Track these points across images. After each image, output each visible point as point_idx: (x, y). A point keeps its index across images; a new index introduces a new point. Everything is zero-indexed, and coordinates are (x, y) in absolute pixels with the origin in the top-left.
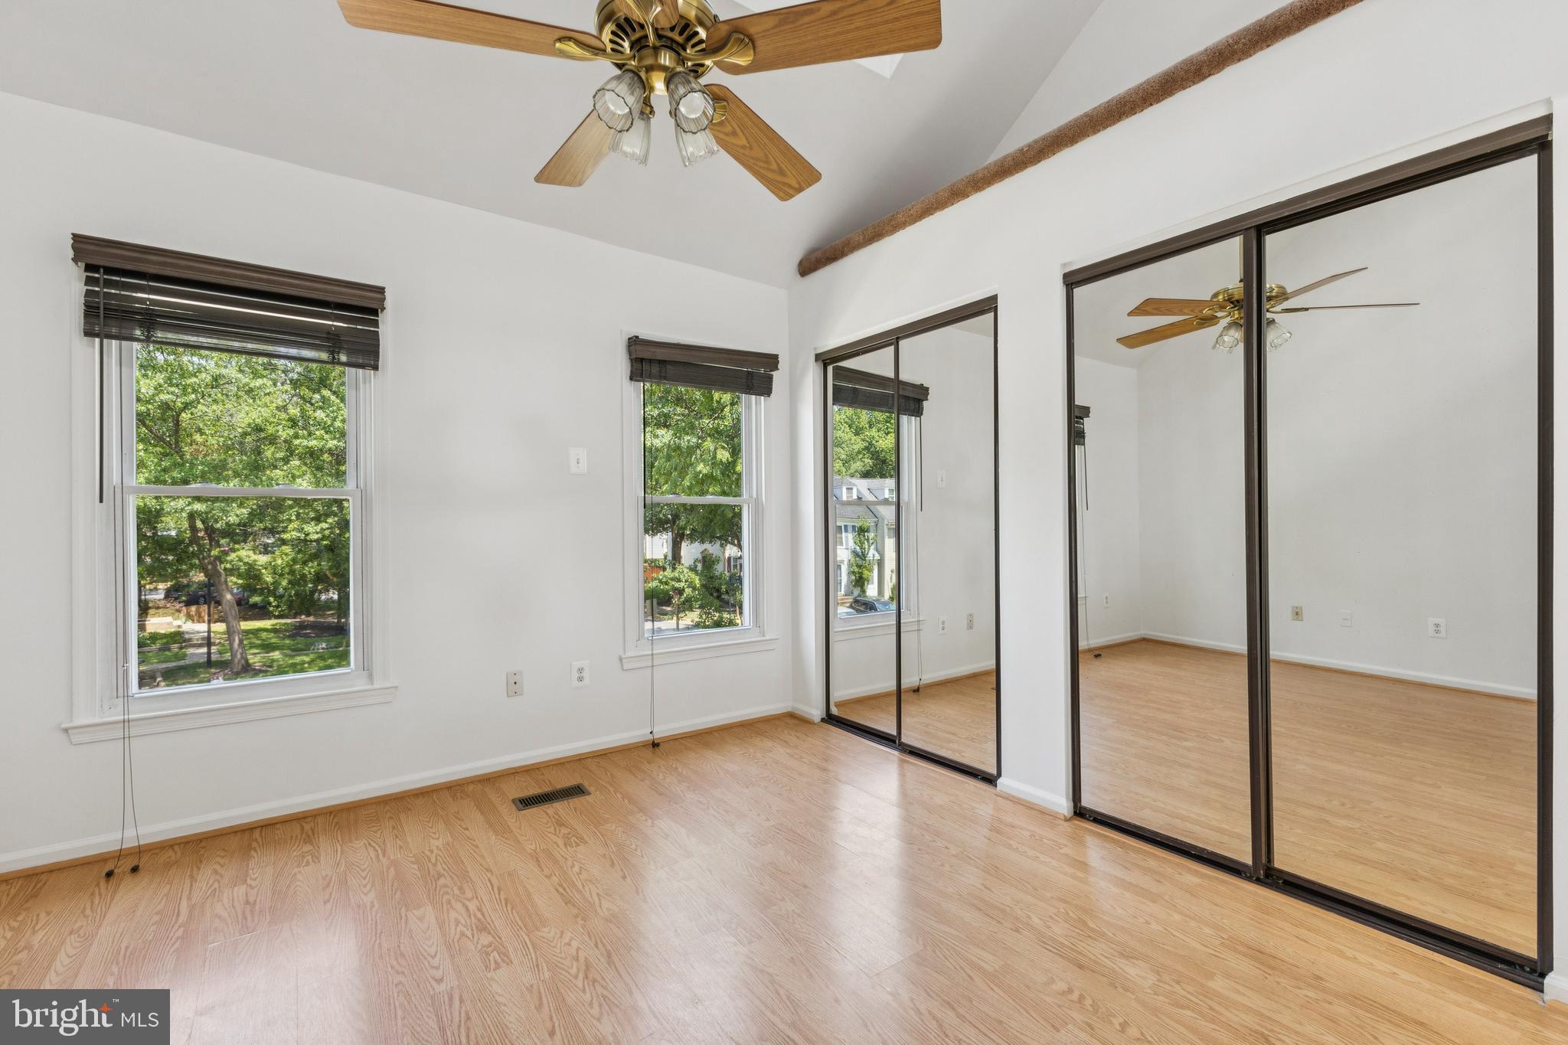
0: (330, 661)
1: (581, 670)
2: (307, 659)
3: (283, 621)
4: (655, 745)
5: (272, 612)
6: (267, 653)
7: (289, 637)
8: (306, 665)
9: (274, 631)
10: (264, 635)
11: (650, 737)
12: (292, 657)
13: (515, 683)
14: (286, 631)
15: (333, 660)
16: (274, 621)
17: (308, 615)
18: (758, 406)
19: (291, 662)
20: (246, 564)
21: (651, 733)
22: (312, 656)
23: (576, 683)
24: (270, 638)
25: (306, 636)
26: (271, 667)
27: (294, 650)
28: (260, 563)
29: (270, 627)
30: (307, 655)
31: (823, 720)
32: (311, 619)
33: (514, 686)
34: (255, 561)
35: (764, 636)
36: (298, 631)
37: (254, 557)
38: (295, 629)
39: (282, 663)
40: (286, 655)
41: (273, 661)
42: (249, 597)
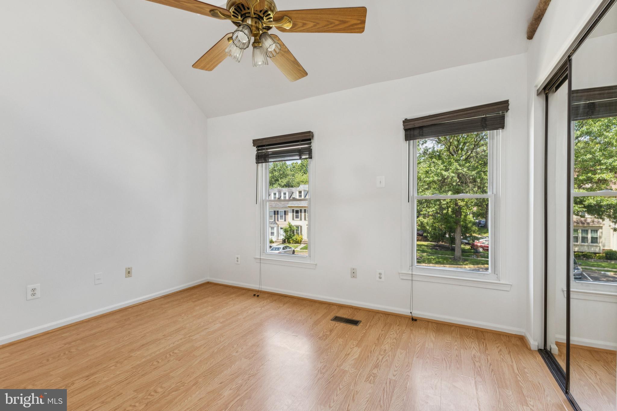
0: (440, 260)
1: (380, 274)
2: (433, 257)
3: (431, 243)
4: (414, 320)
5: (429, 239)
6: (423, 253)
7: (431, 249)
8: (432, 260)
9: (427, 246)
10: (423, 247)
11: (410, 315)
12: (429, 256)
13: (354, 273)
14: (431, 246)
15: (441, 260)
16: (429, 243)
17: (442, 242)
18: (498, 136)
19: (428, 257)
20: (421, 222)
21: (411, 313)
22: (435, 257)
23: (378, 279)
24: (425, 248)
25: (436, 249)
26: (422, 258)
27: (431, 254)
28: (425, 222)
29: (426, 244)
30: (434, 256)
31: (540, 351)
32: (443, 243)
33: (354, 274)
34: (424, 221)
35: (500, 281)
36: (434, 247)
37: (423, 220)
38: (434, 246)
39: (425, 257)
40: (427, 255)
41: (423, 256)
42: (423, 233)
